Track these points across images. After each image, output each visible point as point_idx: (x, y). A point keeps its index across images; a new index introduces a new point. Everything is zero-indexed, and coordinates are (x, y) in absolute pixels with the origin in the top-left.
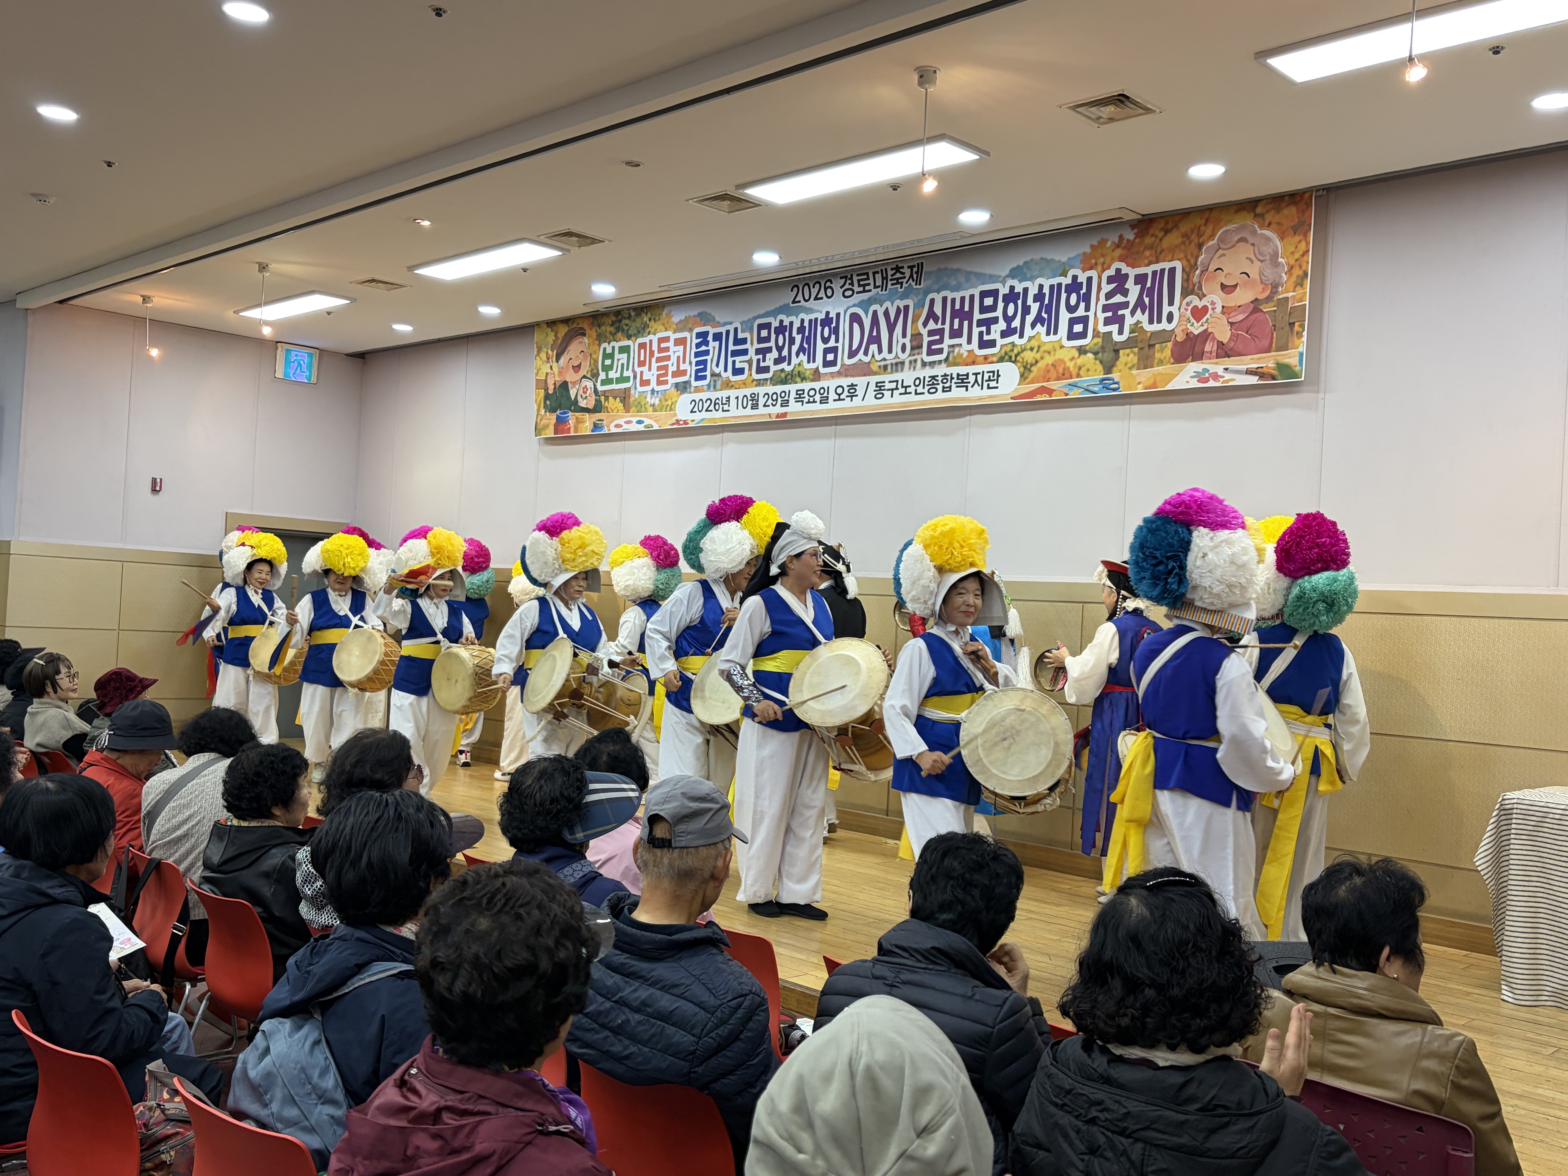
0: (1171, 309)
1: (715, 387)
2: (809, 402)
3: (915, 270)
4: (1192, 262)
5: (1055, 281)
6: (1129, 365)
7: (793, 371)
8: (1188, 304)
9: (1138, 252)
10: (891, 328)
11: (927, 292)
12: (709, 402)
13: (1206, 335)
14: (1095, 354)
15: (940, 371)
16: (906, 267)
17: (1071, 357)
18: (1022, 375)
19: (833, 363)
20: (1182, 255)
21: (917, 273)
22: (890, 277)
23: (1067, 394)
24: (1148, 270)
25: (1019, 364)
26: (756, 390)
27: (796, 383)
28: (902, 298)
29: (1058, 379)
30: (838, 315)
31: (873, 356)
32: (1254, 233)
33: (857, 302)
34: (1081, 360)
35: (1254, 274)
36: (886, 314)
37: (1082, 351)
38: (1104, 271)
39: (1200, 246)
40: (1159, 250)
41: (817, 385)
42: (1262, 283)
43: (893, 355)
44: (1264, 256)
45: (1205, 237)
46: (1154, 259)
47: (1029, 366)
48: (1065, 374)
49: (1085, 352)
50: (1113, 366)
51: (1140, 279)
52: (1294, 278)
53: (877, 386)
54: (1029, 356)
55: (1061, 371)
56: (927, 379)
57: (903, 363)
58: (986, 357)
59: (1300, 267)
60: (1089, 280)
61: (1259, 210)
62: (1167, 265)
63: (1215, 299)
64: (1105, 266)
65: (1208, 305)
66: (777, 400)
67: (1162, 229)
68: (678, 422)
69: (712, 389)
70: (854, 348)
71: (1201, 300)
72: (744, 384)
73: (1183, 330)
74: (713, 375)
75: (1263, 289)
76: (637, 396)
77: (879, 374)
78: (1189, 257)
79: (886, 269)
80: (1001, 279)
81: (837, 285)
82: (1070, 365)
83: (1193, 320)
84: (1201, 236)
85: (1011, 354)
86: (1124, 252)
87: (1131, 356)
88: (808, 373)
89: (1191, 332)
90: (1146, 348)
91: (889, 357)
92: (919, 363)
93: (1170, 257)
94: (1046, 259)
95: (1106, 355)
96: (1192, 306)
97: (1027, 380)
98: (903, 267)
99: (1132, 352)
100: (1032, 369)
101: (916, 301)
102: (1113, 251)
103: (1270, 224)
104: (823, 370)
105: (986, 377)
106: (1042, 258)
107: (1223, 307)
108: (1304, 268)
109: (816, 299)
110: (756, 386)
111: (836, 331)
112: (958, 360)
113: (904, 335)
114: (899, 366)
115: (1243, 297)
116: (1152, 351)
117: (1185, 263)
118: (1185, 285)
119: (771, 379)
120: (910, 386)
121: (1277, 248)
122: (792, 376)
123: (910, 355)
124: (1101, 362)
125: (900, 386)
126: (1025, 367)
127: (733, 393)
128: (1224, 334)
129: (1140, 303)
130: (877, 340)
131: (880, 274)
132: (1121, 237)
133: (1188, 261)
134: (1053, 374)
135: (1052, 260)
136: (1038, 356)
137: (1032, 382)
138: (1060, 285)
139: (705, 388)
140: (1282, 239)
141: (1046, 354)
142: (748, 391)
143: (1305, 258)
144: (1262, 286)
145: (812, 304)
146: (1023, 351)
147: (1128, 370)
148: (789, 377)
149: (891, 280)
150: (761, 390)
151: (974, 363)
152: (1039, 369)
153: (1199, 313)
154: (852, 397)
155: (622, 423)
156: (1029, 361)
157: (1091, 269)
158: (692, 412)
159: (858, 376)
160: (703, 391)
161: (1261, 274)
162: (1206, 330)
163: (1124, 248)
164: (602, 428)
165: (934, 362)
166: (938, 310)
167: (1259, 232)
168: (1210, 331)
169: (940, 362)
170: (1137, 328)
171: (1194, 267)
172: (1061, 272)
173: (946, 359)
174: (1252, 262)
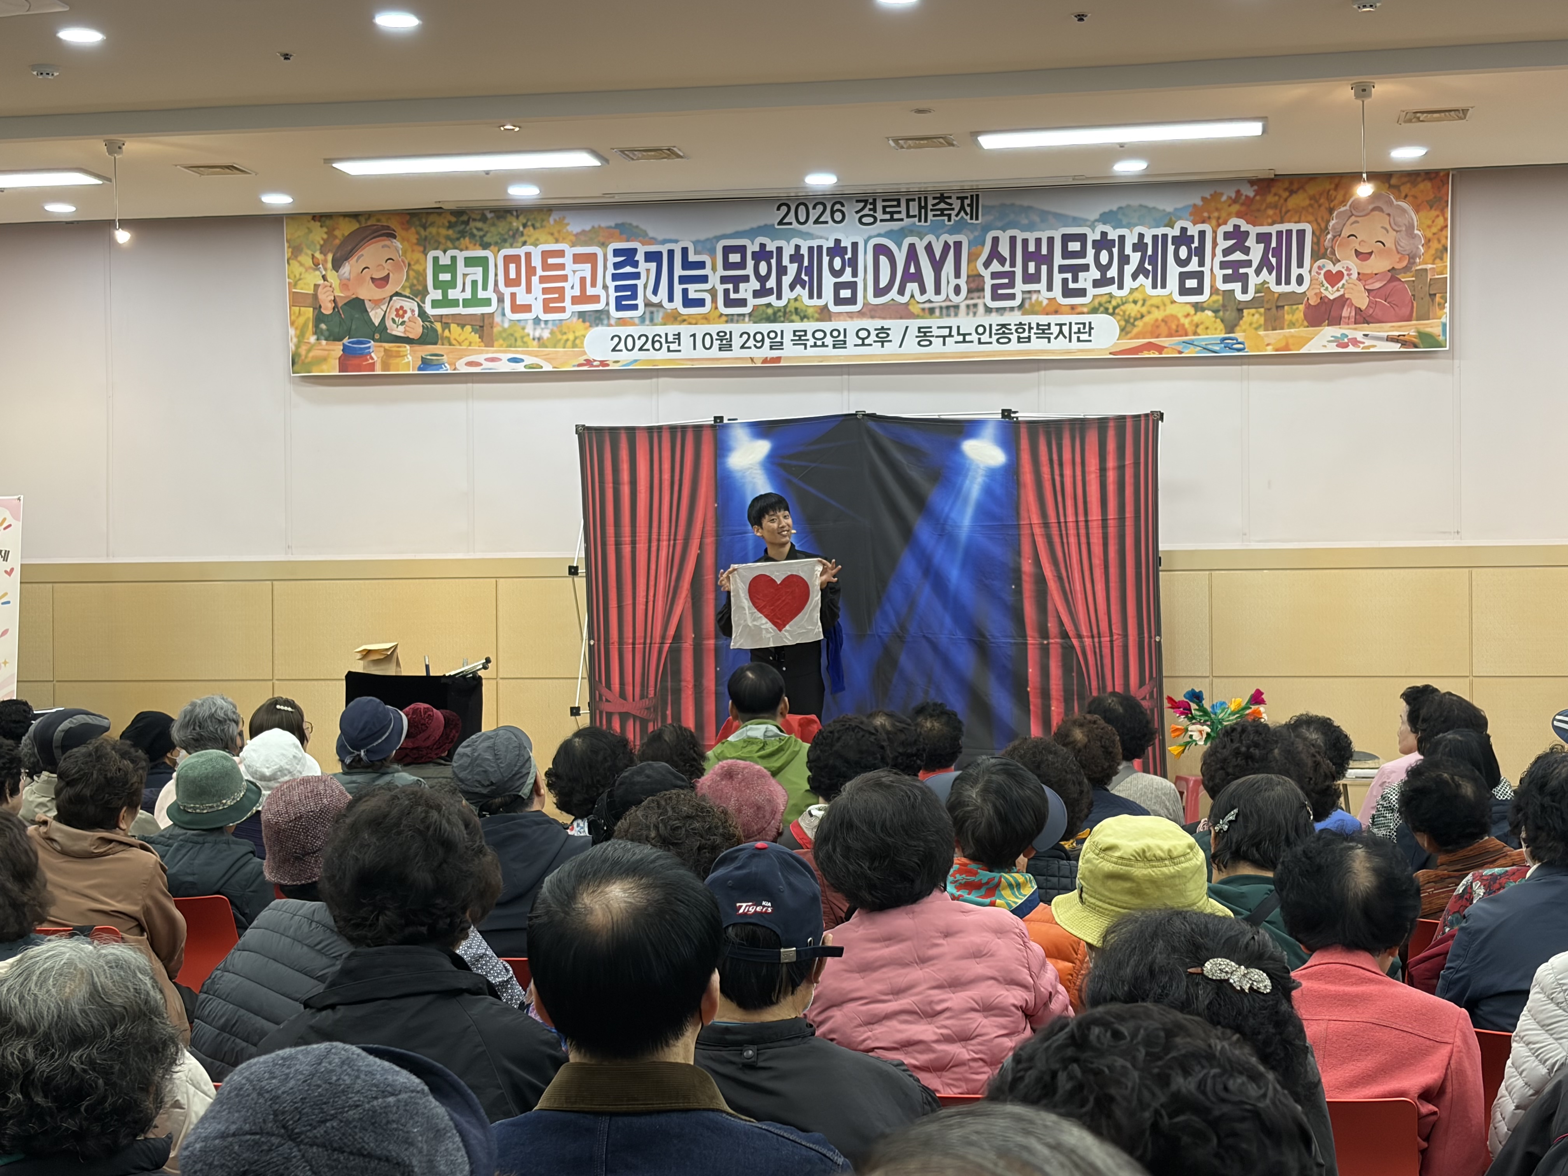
0: (1300, 271)
1: (652, 320)
2: (815, 345)
3: (967, 202)
4: (1323, 225)
5: (1160, 231)
6: (1254, 326)
7: (786, 306)
8: (1320, 268)
9: (1259, 210)
10: (937, 266)
11: (986, 229)
12: (643, 339)
13: (1342, 301)
14: (1216, 311)
15: (1013, 319)
16: (954, 197)
17: (1186, 313)
18: (1122, 330)
19: (852, 301)
20: (1311, 218)
21: (971, 205)
22: (930, 207)
23: (1180, 352)
24: (1273, 230)
25: (1119, 318)
26: (727, 328)
27: (792, 321)
28: (952, 231)
29: (1170, 335)
30: (855, 245)
31: (912, 296)
32: (1391, 203)
33: (882, 231)
34: (1199, 317)
35: (1390, 243)
36: (929, 248)
37: (1198, 307)
38: (1219, 225)
39: (1331, 211)
40: (1284, 210)
41: (827, 326)
42: (1398, 253)
43: (943, 296)
44: (1399, 226)
45: (1336, 202)
46: (1279, 220)
47: (1132, 320)
48: (1180, 331)
49: (1203, 310)
50: (1236, 325)
51: (1263, 238)
52: (1432, 251)
53: (919, 332)
54: (1132, 309)
55: (1174, 327)
56: (994, 328)
57: (957, 307)
58: (1073, 307)
59: (1439, 241)
60: (1202, 234)
61: (1393, 181)
62: (1295, 227)
63: (1349, 265)
64: (1221, 221)
65: (1343, 270)
66: (763, 340)
67: (1286, 189)
68: (589, 362)
69: (647, 322)
70: (882, 285)
71: (1334, 265)
72: (706, 319)
73: (1316, 294)
74: (648, 304)
75: (1400, 259)
76: (506, 325)
77: (922, 318)
78: (1320, 220)
79: (926, 198)
80: (1089, 223)
81: (851, 209)
82: (1186, 322)
83: (1326, 285)
84: (1332, 201)
85: (1107, 305)
86: (1243, 209)
87: (1257, 316)
88: (810, 311)
89: (1326, 297)
90: (1274, 310)
91: (935, 298)
92: (981, 309)
93: (1297, 219)
94: (1146, 207)
95: (1228, 313)
96: (1325, 270)
97: (1129, 336)
98: (950, 198)
99: (1257, 312)
100: (1136, 323)
101: (972, 237)
102: (1230, 206)
103: (1406, 196)
104: (833, 308)
105: (1075, 328)
106: (1141, 206)
107: (1359, 274)
108: (1443, 241)
109: (816, 222)
110: (727, 322)
111: (853, 263)
112: (1036, 308)
113: (958, 275)
114: (951, 309)
115: (1379, 265)
116: (1280, 312)
117: (1315, 226)
118: (1316, 247)
119: (750, 314)
120: (970, 334)
121: (1412, 220)
122: (785, 313)
123: (966, 299)
124: (1222, 321)
125: (954, 332)
126: (1127, 321)
127: (686, 330)
128: (1362, 301)
129: (1264, 262)
130: (918, 277)
131: (916, 203)
132: (1238, 192)
133: (1318, 224)
134: (1164, 329)
135: (1154, 208)
136: (1144, 310)
137: (1137, 337)
138: (1165, 236)
139: (637, 321)
140: (1417, 211)
141: (1154, 310)
142: (713, 329)
143: (1444, 233)
144: (1399, 256)
145: (810, 227)
146: (1123, 304)
147: (1253, 331)
148: (781, 314)
149: (932, 210)
150: (736, 328)
151: (1056, 312)
152: (1145, 324)
153: (1333, 278)
154: (883, 342)
155: (482, 361)
156: (1133, 315)
157: (1203, 222)
158: (614, 350)
159: (891, 318)
160: (634, 324)
161: (1396, 243)
162: (1343, 296)
163: (1242, 204)
164: (440, 365)
165: (1004, 309)
166: (1004, 249)
167: (1395, 203)
168: (1347, 296)
169: (1012, 309)
170: (1262, 287)
171: (1325, 230)
172: (1166, 221)
173: (1021, 307)
174: (1388, 232)
